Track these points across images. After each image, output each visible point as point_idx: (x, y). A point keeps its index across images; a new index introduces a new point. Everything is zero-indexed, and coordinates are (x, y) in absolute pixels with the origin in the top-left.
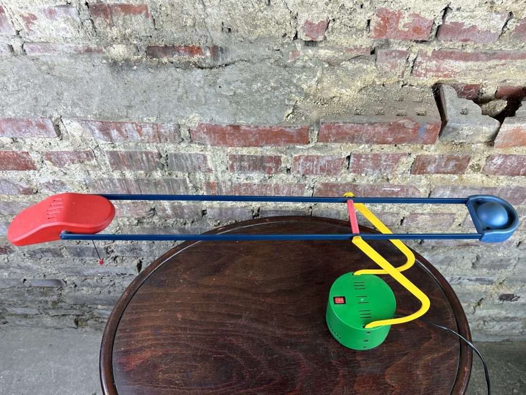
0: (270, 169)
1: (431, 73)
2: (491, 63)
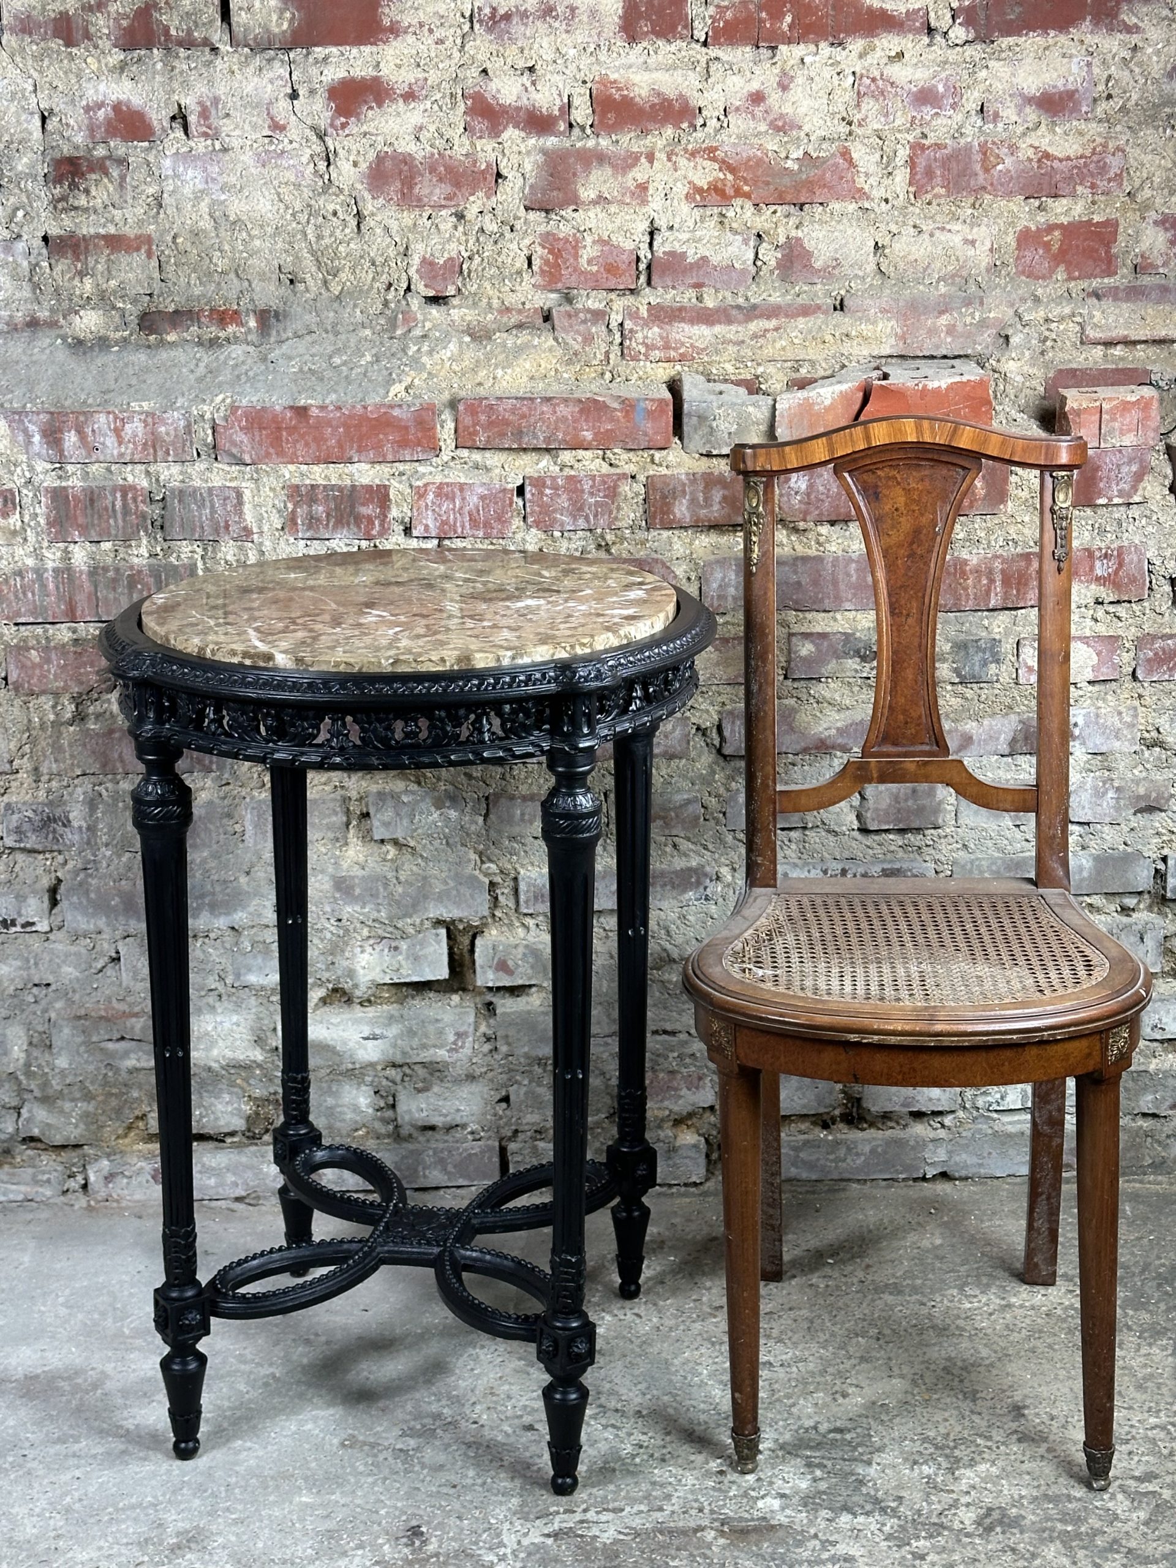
0: (370, 521)
1: (657, 354)
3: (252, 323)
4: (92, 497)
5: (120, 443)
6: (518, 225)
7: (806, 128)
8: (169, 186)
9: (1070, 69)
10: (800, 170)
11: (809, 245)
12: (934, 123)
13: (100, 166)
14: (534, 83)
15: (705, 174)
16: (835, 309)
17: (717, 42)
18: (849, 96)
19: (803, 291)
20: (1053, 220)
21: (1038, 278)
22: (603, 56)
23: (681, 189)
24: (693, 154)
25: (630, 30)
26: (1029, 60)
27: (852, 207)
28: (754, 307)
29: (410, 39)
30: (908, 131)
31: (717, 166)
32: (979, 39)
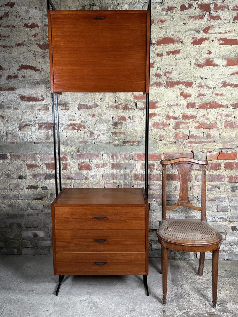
0: (152, 168)
1: (189, 147)
2: (203, 144)
3: (137, 143)
4: (117, 165)
5: (121, 157)
6: (172, 131)
7: (211, 119)
8: (128, 126)
10: (210, 124)
11: (210, 134)
12: (228, 119)
13: (119, 124)
14: (175, 113)
15: (197, 125)
16: (214, 142)
17: (199, 109)
18: (217, 115)
19: (210, 140)
22: (184, 110)
23: (194, 127)
24: (195, 122)
25: (188, 107)
27: (216, 129)
28: (203, 142)
29: (159, 108)
30: (224, 120)
32: (234, 108)
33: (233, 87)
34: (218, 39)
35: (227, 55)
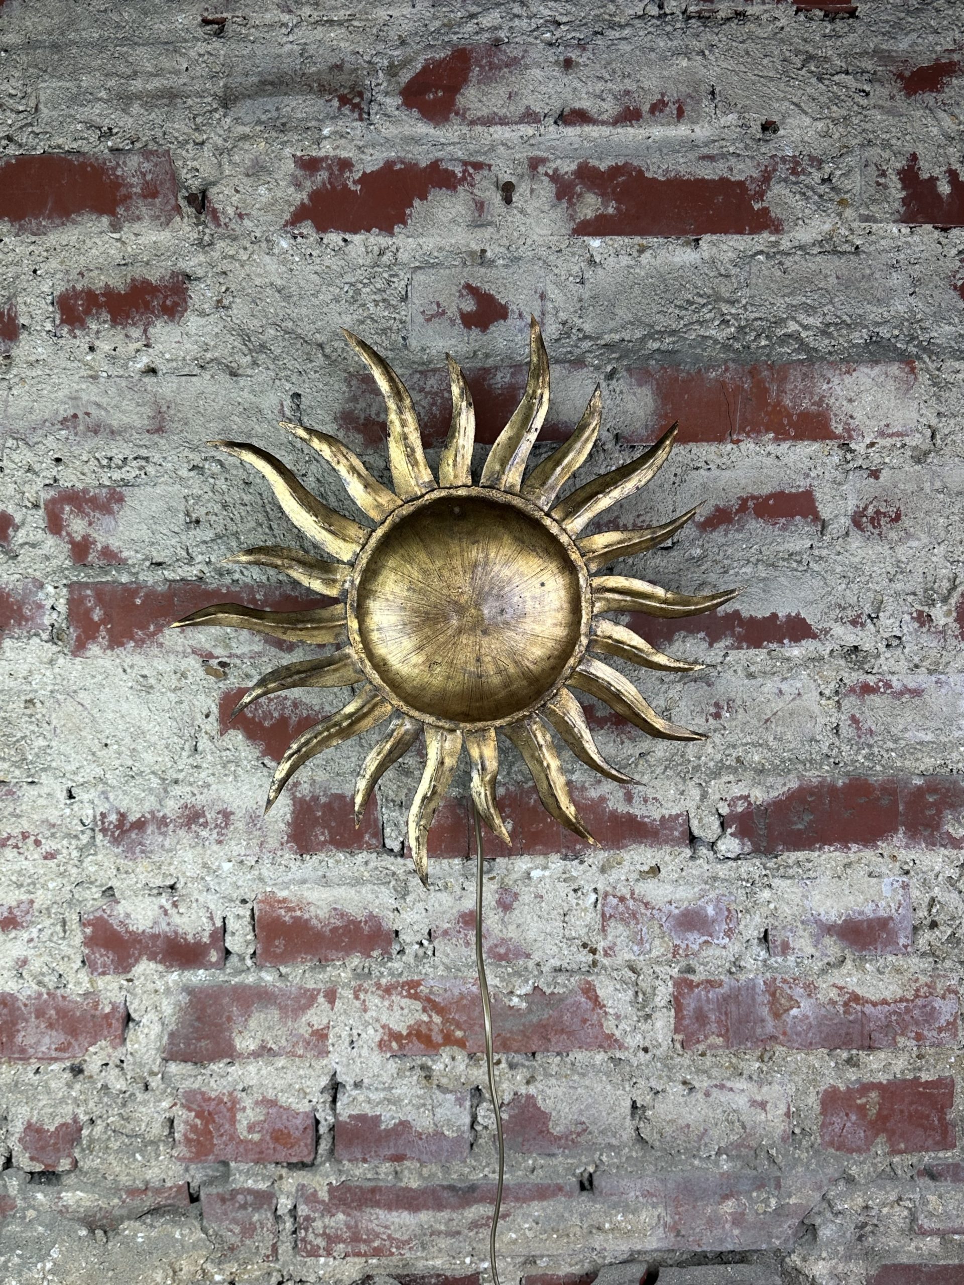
1: (342, 1247)
2: (474, 1212)
6: (155, 1082)
7: (536, 957)
9: (880, 892)
10: (529, 1010)
11: (543, 1104)
12: (704, 954)
14: (175, 905)
15: (403, 1015)
16: (583, 1188)
18: (591, 918)
19: (541, 1165)
20: (867, 1078)
21: (851, 1151)
22: (266, 870)
23: (372, 1035)
24: (388, 990)
25: (302, 840)
26: (825, 879)
27: (600, 1057)
28: (473, 1188)
29: (10, 853)
30: (669, 963)
31: (419, 1007)
32: (757, 851)
33: (729, 642)
34: (555, 178)
35: (650, 336)
